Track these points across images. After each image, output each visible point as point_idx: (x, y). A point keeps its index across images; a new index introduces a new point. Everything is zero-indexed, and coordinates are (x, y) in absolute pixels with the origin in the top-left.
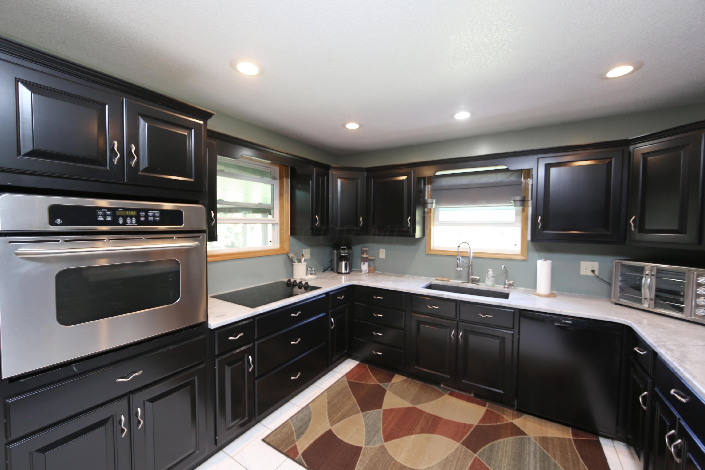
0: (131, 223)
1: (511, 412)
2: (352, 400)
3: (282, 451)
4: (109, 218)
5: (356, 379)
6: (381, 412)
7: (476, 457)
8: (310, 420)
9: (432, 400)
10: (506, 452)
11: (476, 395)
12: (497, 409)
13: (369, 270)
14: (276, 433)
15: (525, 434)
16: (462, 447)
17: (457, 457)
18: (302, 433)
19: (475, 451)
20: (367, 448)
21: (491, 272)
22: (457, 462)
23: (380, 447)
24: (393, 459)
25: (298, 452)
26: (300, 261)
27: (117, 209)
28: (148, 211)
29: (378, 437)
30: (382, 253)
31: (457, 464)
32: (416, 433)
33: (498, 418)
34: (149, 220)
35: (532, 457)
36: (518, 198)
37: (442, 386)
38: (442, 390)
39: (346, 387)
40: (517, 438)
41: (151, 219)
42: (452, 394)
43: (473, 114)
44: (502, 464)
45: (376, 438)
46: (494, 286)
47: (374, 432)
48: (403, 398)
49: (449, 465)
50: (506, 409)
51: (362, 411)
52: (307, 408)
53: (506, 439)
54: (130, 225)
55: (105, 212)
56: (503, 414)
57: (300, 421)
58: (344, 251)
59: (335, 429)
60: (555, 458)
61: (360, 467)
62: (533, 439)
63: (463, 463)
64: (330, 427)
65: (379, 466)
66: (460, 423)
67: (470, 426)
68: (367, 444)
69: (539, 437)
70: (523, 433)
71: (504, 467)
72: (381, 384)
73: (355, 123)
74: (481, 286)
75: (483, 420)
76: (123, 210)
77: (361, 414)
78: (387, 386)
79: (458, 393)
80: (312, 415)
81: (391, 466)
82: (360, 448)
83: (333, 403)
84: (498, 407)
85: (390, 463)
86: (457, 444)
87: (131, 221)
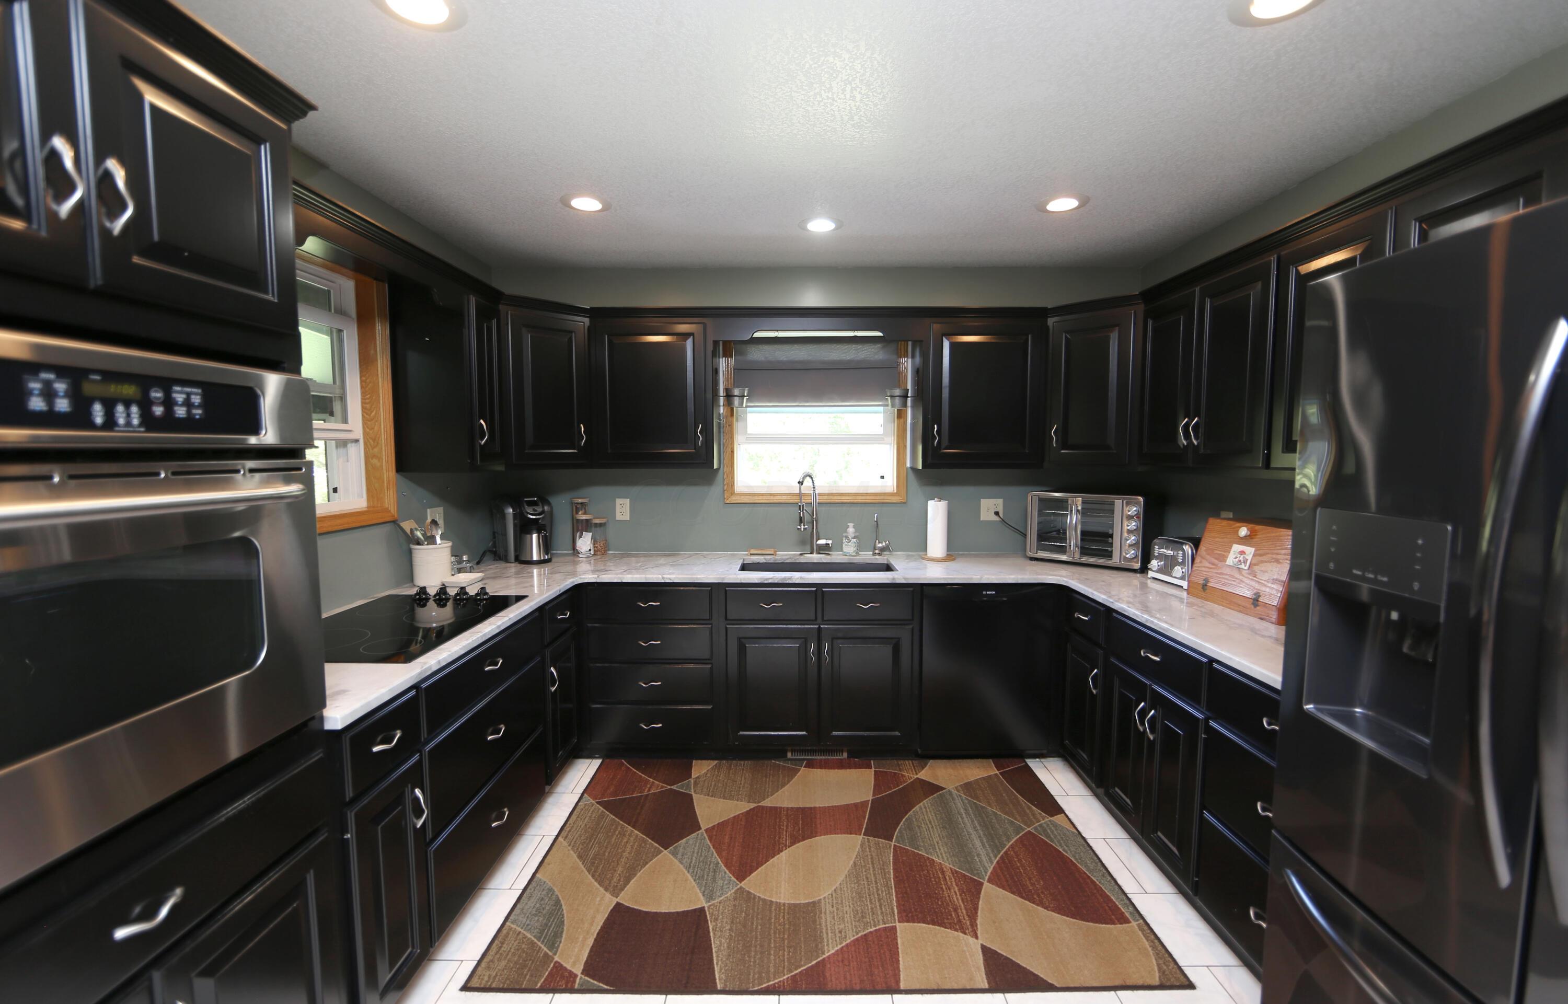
0: (128, 424)
1: (909, 763)
2: (630, 835)
3: (533, 987)
4: (62, 405)
5: (615, 794)
6: (702, 835)
7: (895, 845)
8: (558, 902)
9: (783, 785)
10: (930, 822)
11: (851, 755)
12: (890, 766)
13: (596, 549)
14: (492, 961)
15: (943, 789)
16: (868, 839)
17: (869, 857)
18: (558, 935)
19: (890, 838)
20: (713, 905)
21: (851, 530)
22: (873, 863)
23: (736, 893)
24: (771, 901)
25: (570, 972)
26: (431, 540)
27: (85, 372)
28: (172, 389)
29: (723, 879)
30: (623, 509)
31: (873, 867)
32: (786, 847)
33: (896, 779)
34: (177, 416)
35: (964, 815)
36: (897, 392)
37: (789, 755)
38: (792, 764)
39: (602, 816)
40: (935, 798)
41: (181, 412)
42: (811, 765)
43: (840, 225)
44: (933, 840)
45: (720, 883)
46: (857, 554)
47: (711, 874)
48: (731, 798)
49: (864, 873)
50: (901, 762)
51: (666, 849)
52: (533, 884)
53: (921, 804)
54: (126, 429)
55: (48, 384)
56: (900, 770)
57: (535, 915)
58: (536, 508)
59: (630, 897)
60: (990, 805)
61: (720, 941)
62: (955, 792)
63: (881, 862)
64: (615, 901)
65: (752, 923)
66: (847, 805)
67: (864, 804)
68: (710, 898)
69: (961, 786)
70: (939, 788)
71: (938, 843)
72: (674, 787)
73: (593, 198)
74: (836, 557)
75: (877, 788)
76: (103, 381)
77: (665, 852)
78: (688, 787)
79: (821, 760)
80: (557, 892)
81: (773, 914)
82: (702, 910)
83: (592, 854)
84: (888, 762)
85: (770, 911)
86: (859, 838)
87: (128, 415)
